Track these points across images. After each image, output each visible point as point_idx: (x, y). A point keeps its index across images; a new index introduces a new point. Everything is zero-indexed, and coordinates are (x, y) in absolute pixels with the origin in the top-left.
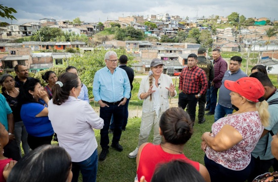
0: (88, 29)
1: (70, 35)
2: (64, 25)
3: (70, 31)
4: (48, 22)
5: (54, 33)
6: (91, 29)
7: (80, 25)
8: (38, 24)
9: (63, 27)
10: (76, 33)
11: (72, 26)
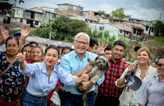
0: (135, 29)
1: (100, 35)
2: (95, 18)
3: (101, 29)
4: (71, 10)
5: (74, 28)
6: (140, 31)
7: (121, 21)
8: (53, 11)
9: (91, 21)
10: (111, 35)
11: (107, 21)
